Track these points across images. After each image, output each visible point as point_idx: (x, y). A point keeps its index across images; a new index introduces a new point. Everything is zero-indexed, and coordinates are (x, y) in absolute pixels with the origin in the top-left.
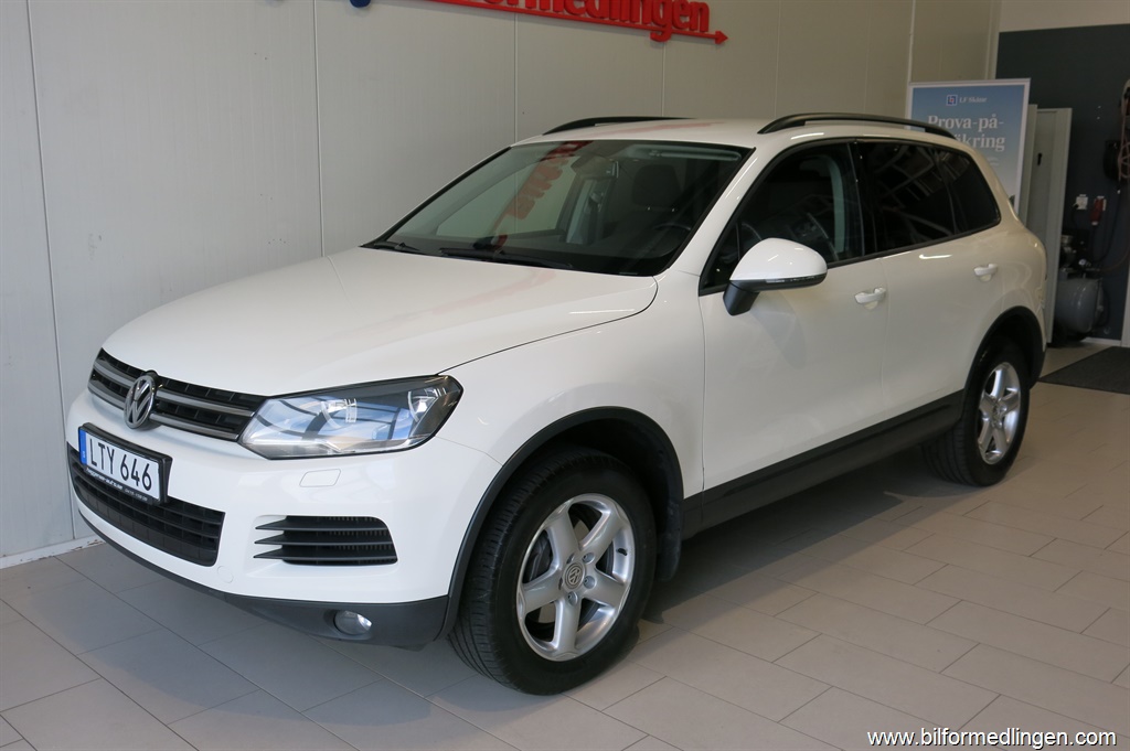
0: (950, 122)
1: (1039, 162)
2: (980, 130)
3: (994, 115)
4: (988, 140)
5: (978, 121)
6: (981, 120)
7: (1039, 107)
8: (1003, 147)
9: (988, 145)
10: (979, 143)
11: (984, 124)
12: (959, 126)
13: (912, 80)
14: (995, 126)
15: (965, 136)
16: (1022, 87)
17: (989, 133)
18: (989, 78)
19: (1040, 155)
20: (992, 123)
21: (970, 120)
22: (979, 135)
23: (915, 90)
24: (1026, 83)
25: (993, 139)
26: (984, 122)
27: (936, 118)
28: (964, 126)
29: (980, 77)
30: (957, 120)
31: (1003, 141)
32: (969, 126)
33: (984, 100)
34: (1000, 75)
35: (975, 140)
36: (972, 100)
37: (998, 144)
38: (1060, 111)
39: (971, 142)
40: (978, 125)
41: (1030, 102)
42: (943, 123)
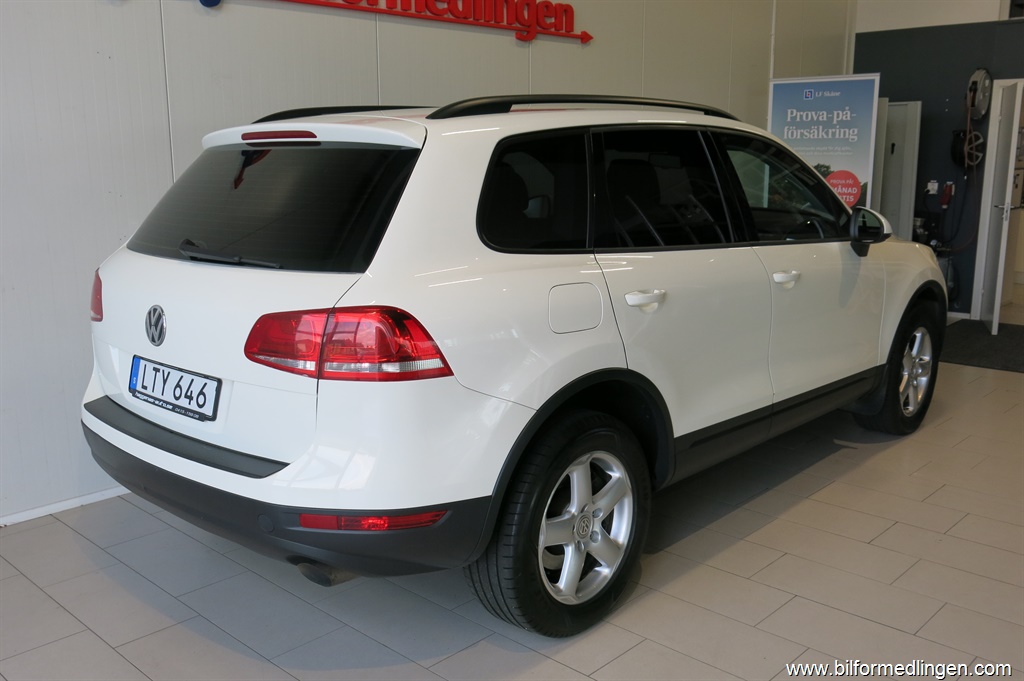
0: (807, 115)
1: (892, 152)
2: (835, 122)
3: (847, 108)
4: (842, 131)
5: (833, 114)
6: (835, 113)
7: (890, 101)
8: (856, 138)
9: (842, 136)
10: (834, 134)
11: (838, 117)
12: (815, 118)
13: (774, 77)
14: (849, 118)
15: (821, 127)
16: (873, 81)
17: (843, 124)
18: (847, 73)
19: (893, 145)
20: (845, 115)
21: (825, 113)
22: (834, 127)
23: (775, 85)
24: (876, 77)
25: (847, 130)
26: (838, 114)
27: (795, 111)
28: (820, 119)
29: (838, 72)
30: (813, 113)
31: (856, 132)
32: (825, 119)
33: (838, 94)
34: (857, 71)
35: (830, 131)
36: (827, 94)
37: (852, 134)
38: (911, 104)
39: (827, 133)
40: (833, 118)
41: (880, 96)
42: (801, 116)
